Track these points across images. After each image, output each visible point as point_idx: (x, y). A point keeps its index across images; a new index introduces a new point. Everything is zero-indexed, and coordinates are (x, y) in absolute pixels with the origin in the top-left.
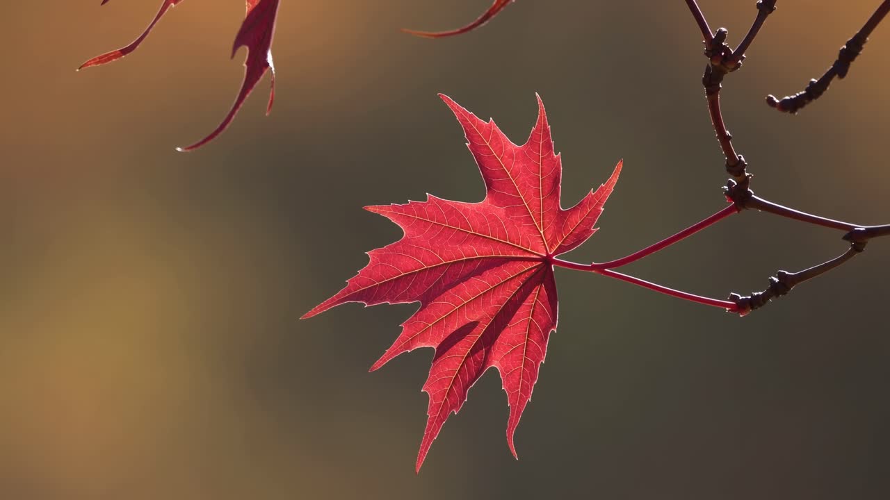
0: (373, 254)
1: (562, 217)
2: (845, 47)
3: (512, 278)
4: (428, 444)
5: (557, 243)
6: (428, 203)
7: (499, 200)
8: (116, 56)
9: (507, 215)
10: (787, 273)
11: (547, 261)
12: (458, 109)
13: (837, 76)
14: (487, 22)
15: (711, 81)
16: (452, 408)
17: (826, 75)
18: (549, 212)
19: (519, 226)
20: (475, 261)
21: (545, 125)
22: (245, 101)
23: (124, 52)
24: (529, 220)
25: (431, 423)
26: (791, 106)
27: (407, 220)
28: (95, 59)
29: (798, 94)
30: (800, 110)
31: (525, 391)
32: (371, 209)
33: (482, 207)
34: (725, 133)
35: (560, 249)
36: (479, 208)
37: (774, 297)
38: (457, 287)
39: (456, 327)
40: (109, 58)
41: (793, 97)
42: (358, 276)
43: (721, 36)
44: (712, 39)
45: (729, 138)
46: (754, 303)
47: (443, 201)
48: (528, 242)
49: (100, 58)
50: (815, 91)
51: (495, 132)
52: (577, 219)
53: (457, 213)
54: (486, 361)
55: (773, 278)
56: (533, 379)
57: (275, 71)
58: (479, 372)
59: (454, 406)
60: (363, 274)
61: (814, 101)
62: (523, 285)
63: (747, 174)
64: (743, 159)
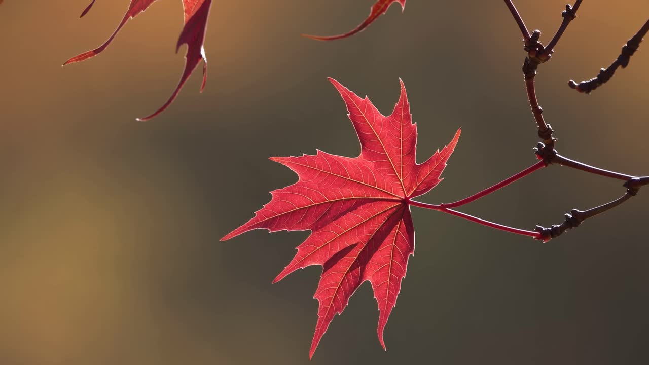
0: (275, 194)
1: (416, 170)
2: (626, 45)
3: (379, 214)
4: (319, 338)
5: (413, 189)
6: (318, 156)
7: (370, 156)
8: (91, 55)
9: (375, 167)
10: (578, 211)
11: (405, 202)
12: (343, 89)
13: (620, 66)
14: (364, 29)
15: (529, 69)
16: (336, 311)
17: (613, 65)
18: (407, 166)
19: (385, 175)
20: (352, 200)
21: (406, 102)
22: (186, 82)
23: (96, 52)
24: (392, 171)
25: (320, 322)
26: (586, 88)
27: (302, 169)
28: (75, 58)
29: (591, 80)
30: (592, 91)
31: (391, 299)
32: (274, 159)
33: (358, 161)
34: (538, 108)
35: (415, 193)
36: (355, 162)
37: (569, 229)
38: (339, 220)
39: (338, 250)
40: (85, 56)
41: (588, 81)
42: (264, 209)
43: (536, 36)
44: (530, 38)
45: (540, 111)
46: (554, 233)
47: (329, 155)
48: (391, 188)
49: (79, 56)
50: (604, 77)
51: (368, 106)
52: (427, 171)
53: (338, 164)
54: (362, 277)
55: (567, 214)
56: (397, 290)
57: (207, 60)
58: (357, 285)
59: (339, 309)
60: (267, 208)
61: (604, 85)
62: (388, 219)
63: (553, 138)
64: (550, 127)
